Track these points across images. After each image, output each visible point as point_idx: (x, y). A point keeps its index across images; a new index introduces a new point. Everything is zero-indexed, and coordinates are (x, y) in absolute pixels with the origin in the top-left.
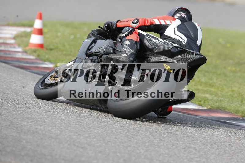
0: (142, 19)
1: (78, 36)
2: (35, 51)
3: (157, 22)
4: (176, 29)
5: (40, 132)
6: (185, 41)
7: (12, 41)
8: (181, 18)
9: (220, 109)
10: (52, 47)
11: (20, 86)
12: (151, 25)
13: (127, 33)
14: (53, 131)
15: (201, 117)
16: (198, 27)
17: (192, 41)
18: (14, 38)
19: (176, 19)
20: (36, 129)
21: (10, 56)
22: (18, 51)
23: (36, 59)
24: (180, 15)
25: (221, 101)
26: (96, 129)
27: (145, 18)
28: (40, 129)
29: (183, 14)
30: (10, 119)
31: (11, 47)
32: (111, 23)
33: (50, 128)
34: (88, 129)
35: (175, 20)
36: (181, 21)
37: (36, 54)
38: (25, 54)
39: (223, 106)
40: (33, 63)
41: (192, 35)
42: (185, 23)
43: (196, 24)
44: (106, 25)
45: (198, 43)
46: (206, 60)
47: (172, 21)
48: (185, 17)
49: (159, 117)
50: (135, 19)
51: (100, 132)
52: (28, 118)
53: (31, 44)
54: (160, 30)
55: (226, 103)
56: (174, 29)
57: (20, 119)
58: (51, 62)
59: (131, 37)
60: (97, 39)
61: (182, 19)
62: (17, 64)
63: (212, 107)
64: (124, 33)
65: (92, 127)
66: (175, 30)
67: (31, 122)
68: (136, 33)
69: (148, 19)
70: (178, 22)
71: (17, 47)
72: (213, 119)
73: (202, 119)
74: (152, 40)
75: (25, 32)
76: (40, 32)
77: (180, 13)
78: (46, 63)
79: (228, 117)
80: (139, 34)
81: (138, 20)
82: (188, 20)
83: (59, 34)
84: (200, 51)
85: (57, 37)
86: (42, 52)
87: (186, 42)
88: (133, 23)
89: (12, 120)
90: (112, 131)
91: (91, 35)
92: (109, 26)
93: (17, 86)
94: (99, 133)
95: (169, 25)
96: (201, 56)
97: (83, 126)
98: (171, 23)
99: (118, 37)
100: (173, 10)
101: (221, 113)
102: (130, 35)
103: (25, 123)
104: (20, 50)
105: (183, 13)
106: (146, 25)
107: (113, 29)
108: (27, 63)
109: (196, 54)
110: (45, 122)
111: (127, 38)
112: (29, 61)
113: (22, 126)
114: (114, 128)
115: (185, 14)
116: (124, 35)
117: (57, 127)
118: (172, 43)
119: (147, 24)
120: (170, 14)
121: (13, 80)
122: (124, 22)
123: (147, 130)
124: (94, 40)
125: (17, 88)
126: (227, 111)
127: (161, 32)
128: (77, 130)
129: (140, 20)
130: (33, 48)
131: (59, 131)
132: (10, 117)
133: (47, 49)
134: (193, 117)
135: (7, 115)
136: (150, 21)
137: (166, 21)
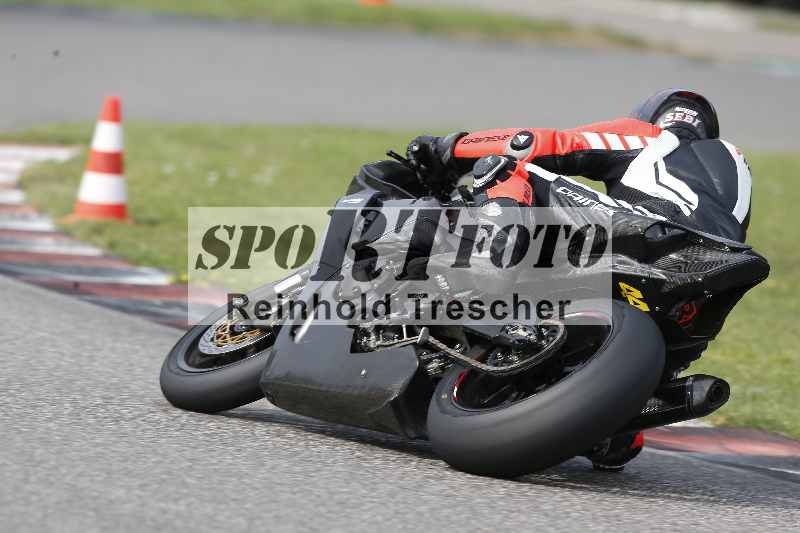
0: (544, 133)
1: (232, 173)
2: (97, 230)
3: (595, 142)
4: (662, 166)
5: (179, 523)
6: (691, 206)
7: (15, 197)
8: (679, 129)
9: (759, 429)
10: (152, 214)
11: (72, 357)
12: (573, 152)
13: (489, 175)
14: (221, 518)
15: (697, 455)
16: (739, 160)
17: (716, 205)
18: (20, 185)
19: (661, 130)
20: (164, 512)
21: (14, 248)
22: (40, 232)
23: (105, 257)
24: (678, 117)
25: (754, 397)
26: (364, 508)
27: (552, 129)
28: (178, 514)
29: (689, 116)
30: (68, 479)
31: (13, 217)
32: (436, 141)
33: (209, 509)
34: (337, 508)
35: (657, 132)
36: (680, 138)
37: (103, 240)
38: (65, 240)
39: (769, 417)
40: (96, 271)
41: (718, 188)
42: (692, 145)
43: (731, 148)
44: (416, 148)
45: (739, 213)
46: (767, 268)
47: (648, 139)
48: (695, 124)
49: (596, 468)
50: (521, 134)
51: (379, 518)
52: (128, 473)
53: (83, 204)
54: (607, 168)
55: (777, 406)
56: (656, 164)
57: (99, 479)
58: (160, 267)
59: (502, 189)
60: (384, 197)
61: (685, 132)
62: (46, 275)
63: (731, 419)
64: (478, 177)
65: (348, 499)
66: (657, 170)
67: (142, 487)
68: (520, 173)
69: (565, 131)
70: (669, 142)
71: (33, 214)
72: (742, 463)
73: (705, 463)
74: (576, 199)
75: (50, 163)
76: (114, 164)
77: (678, 109)
78: (143, 269)
79: (792, 457)
80: (532, 179)
81: (531, 137)
82: (703, 136)
83: (169, 169)
84: (746, 241)
85: (164, 178)
86: (122, 231)
87: (694, 208)
88: (514, 147)
89: (73, 483)
90: (420, 514)
91: (361, 182)
92: (426, 153)
93: (63, 355)
94: (377, 523)
95: (638, 152)
96: (749, 257)
97: (319, 496)
98: (645, 143)
99: (454, 188)
100: (653, 100)
101: (764, 441)
102: (502, 181)
103: (121, 493)
104: (44, 224)
105: (686, 111)
106: (557, 152)
107: (441, 163)
108: (80, 271)
109: (734, 250)
110: (185, 484)
111: (491, 193)
112: (84, 264)
113: (111, 501)
114: (425, 502)
115: (695, 113)
116: (479, 183)
117: (233, 505)
118: (645, 211)
119: (562, 150)
120: (641, 114)
121: (42, 334)
122: (479, 140)
123: (536, 509)
124: (372, 198)
125: (63, 363)
126: (783, 434)
127: (610, 176)
128: (303, 512)
129: (538, 136)
130: (93, 219)
131: (242, 520)
132: (64, 471)
133: (138, 222)
134: (675, 458)
135: (52, 463)
136: (573, 140)
137: (627, 138)
